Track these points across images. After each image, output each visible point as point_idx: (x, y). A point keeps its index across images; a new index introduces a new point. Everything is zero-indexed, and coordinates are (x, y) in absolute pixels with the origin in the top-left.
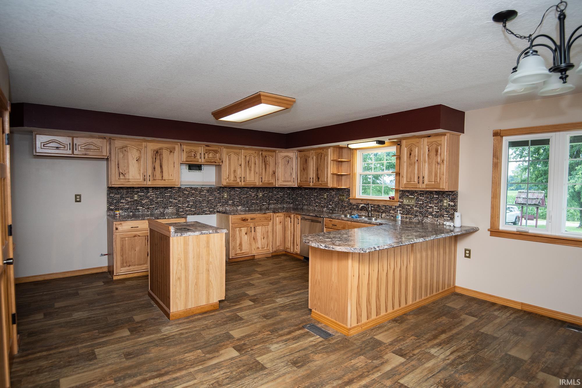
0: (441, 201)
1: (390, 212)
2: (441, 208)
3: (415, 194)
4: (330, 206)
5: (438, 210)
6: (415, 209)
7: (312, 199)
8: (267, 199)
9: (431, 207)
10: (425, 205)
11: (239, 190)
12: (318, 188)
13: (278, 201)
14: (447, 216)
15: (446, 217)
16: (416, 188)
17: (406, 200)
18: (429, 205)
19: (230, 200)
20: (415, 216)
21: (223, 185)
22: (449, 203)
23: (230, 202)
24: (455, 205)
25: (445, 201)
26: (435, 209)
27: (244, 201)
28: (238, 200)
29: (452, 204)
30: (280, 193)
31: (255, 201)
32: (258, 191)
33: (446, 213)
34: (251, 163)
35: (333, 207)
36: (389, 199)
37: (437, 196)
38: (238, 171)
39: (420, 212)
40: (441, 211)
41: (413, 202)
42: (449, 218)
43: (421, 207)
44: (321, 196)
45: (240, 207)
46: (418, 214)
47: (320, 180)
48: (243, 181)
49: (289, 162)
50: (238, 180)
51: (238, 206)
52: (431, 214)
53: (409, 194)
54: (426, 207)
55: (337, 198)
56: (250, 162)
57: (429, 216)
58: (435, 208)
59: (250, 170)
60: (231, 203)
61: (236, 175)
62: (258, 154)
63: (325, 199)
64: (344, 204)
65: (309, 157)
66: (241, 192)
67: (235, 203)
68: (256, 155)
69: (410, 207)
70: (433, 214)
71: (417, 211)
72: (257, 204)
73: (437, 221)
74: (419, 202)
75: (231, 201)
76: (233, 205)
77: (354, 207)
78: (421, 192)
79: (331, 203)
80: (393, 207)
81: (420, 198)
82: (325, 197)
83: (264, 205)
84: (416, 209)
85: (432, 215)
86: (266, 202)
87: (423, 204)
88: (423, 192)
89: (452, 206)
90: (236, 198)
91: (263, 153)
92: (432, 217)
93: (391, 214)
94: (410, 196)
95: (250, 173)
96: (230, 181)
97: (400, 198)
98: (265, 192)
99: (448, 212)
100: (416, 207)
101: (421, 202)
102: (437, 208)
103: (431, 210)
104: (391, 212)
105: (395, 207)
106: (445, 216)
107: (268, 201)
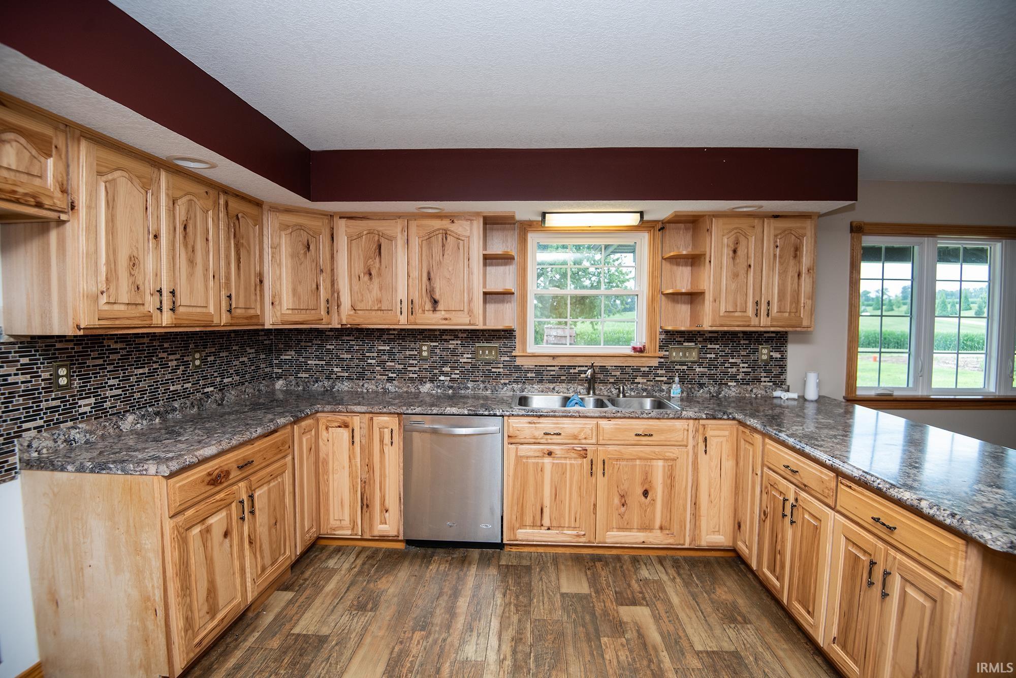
0: (756, 350)
1: (636, 381)
2: (754, 366)
3: (699, 339)
4: (442, 378)
5: (750, 370)
6: (698, 370)
7: (369, 361)
8: (216, 374)
9: (734, 365)
10: (721, 360)
11: (118, 346)
12: (394, 329)
13: (243, 376)
14: (768, 379)
15: (765, 382)
16: (748, 326)
17: (677, 354)
18: (731, 360)
19: (84, 393)
20: (700, 384)
21: (80, 329)
22: (771, 354)
23: (86, 405)
24: (783, 358)
25: (765, 351)
26: (743, 367)
27: (142, 392)
28: (119, 392)
29: (778, 355)
30: (248, 349)
31: (179, 387)
32: (186, 347)
33: (765, 375)
34: (195, 235)
35: (452, 380)
36: (632, 353)
37: (747, 342)
38: (149, 264)
39: (711, 377)
40: (754, 371)
41: (694, 356)
42: (771, 384)
43: (711, 365)
44: (408, 353)
45: (130, 418)
46: (705, 380)
47: (440, 306)
48: (166, 306)
49: (308, 248)
50: (151, 304)
51: (121, 415)
52: (733, 378)
53: (682, 339)
54: (723, 364)
55: (470, 356)
56: (190, 229)
57: (729, 384)
58: (741, 365)
59: (191, 262)
60: (88, 409)
61: (140, 282)
62: (216, 203)
63: (425, 359)
64: (493, 370)
65: (391, 239)
66: (129, 353)
67: (107, 405)
68: (210, 203)
69: (685, 367)
70: (738, 377)
71: (702, 375)
72: (186, 394)
73: (751, 391)
74: (708, 356)
75: (87, 401)
76: (99, 412)
77: (529, 375)
78: (711, 335)
79: (446, 369)
80: (642, 369)
81: (709, 346)
82: (425, 354)
83: (207, 395)
84: (702, 369)
85: (737, 381)
86: (212, 384)
87: (716, 359)
88: (716, 335)
89: (776, 360)
90: (111, 382)
91: (230, 204)
92: (735, 384)
93: (640, 386)
94: (686, 344)
95: (191, 275)
96: (116, 307)
97: (661, 348)
98: (207, 350)
99: (768, 372)
100: (700, 365)
101: (713, 356)
102: (746, 365)
103: (734, 370)
104: (639, 380)
105: (647, 369)
106: (763, 379)
107: (218, 379)
